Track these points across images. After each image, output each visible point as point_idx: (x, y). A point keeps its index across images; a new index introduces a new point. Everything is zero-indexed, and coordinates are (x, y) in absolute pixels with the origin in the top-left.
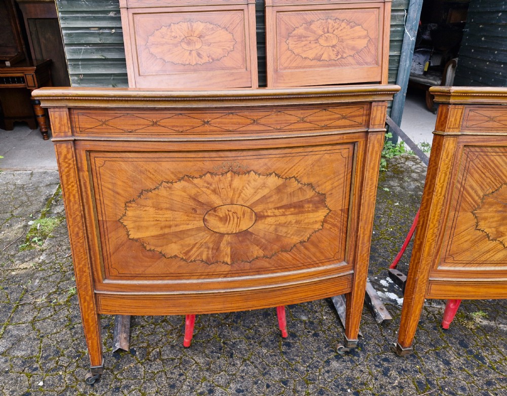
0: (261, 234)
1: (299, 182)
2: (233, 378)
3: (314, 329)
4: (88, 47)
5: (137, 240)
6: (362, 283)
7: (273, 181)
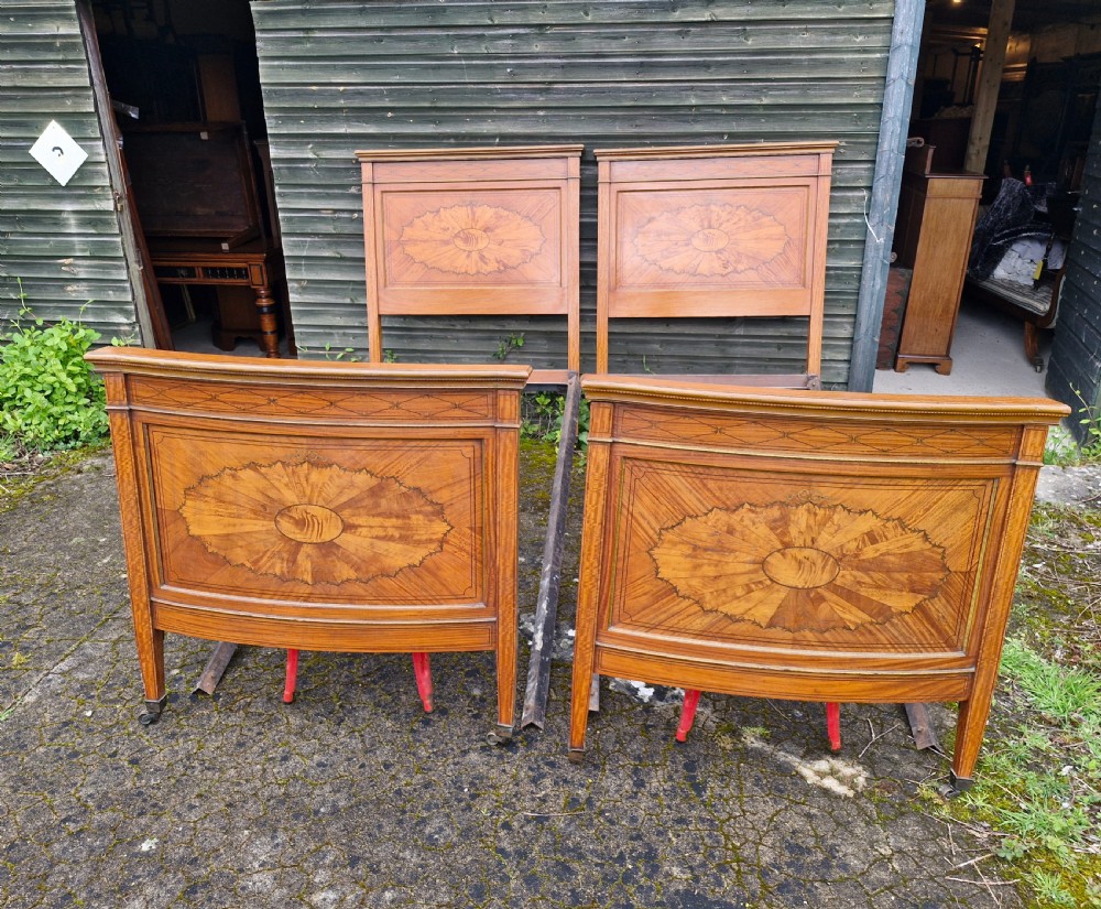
0: (351, 549)
1: (401, 484)
2: (324, 748)
3: (478, 709)
4: (317, 239)
5: (198, 538)
6: (508, 637)
7: (362, 480)
